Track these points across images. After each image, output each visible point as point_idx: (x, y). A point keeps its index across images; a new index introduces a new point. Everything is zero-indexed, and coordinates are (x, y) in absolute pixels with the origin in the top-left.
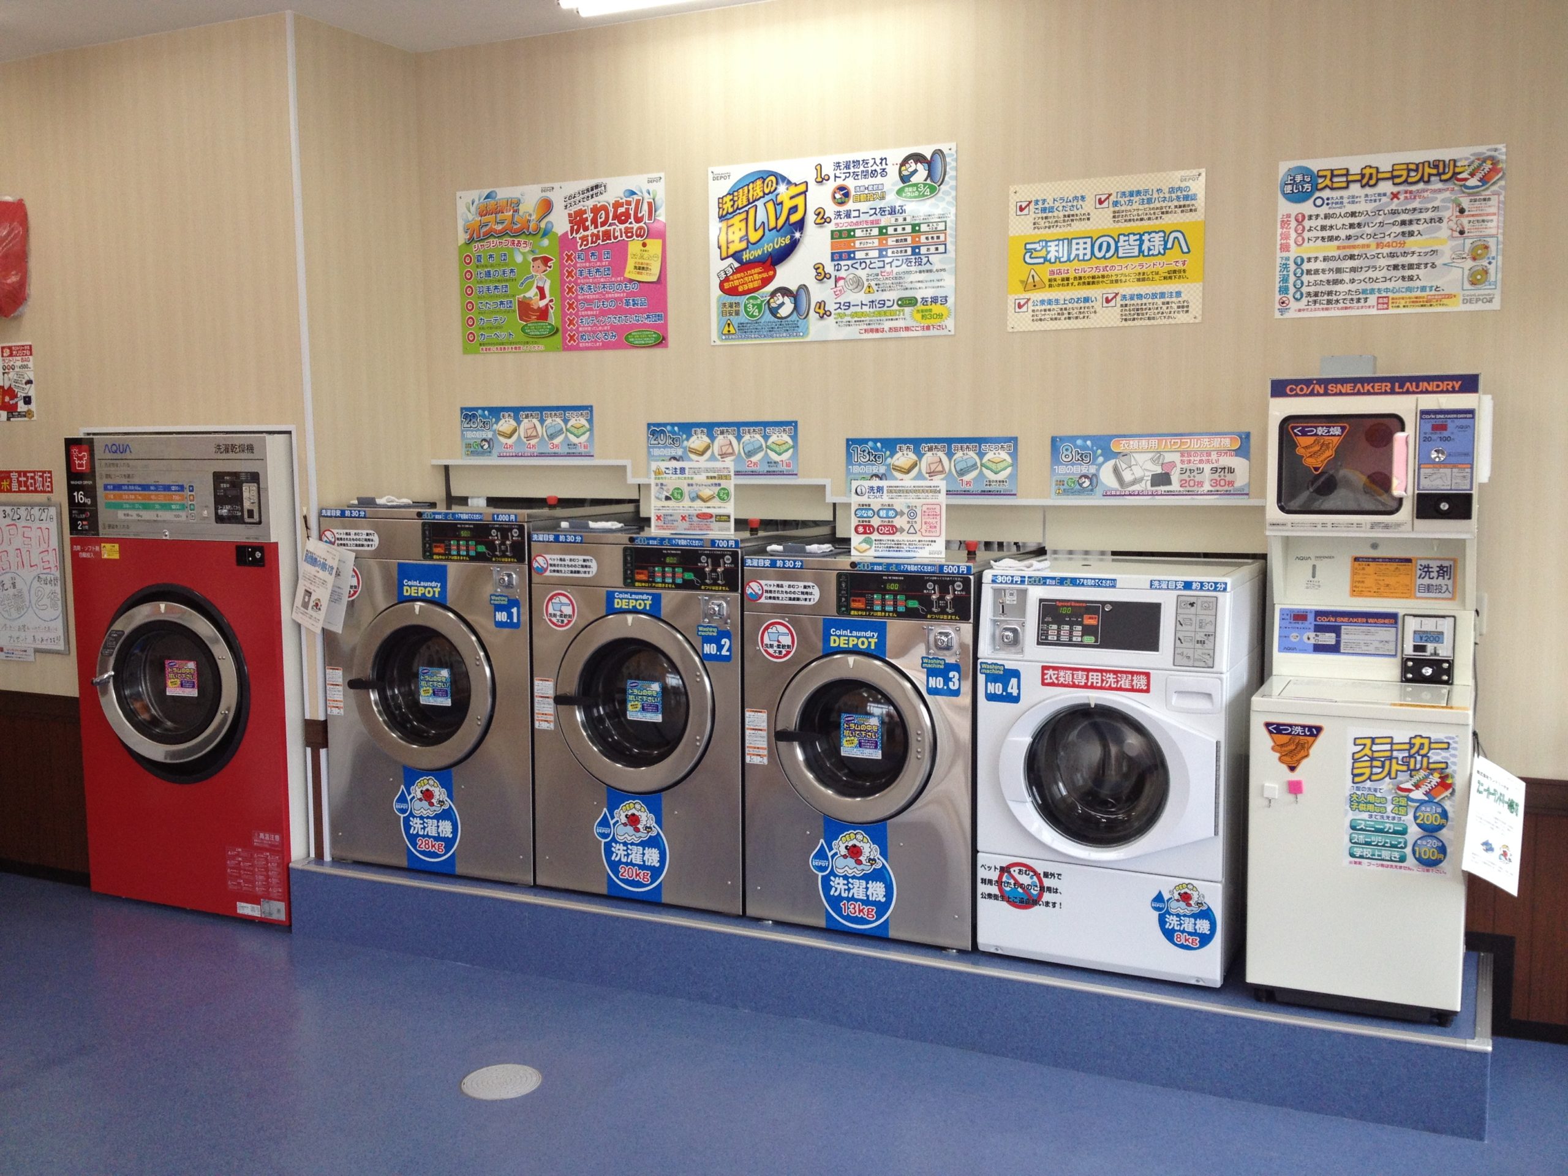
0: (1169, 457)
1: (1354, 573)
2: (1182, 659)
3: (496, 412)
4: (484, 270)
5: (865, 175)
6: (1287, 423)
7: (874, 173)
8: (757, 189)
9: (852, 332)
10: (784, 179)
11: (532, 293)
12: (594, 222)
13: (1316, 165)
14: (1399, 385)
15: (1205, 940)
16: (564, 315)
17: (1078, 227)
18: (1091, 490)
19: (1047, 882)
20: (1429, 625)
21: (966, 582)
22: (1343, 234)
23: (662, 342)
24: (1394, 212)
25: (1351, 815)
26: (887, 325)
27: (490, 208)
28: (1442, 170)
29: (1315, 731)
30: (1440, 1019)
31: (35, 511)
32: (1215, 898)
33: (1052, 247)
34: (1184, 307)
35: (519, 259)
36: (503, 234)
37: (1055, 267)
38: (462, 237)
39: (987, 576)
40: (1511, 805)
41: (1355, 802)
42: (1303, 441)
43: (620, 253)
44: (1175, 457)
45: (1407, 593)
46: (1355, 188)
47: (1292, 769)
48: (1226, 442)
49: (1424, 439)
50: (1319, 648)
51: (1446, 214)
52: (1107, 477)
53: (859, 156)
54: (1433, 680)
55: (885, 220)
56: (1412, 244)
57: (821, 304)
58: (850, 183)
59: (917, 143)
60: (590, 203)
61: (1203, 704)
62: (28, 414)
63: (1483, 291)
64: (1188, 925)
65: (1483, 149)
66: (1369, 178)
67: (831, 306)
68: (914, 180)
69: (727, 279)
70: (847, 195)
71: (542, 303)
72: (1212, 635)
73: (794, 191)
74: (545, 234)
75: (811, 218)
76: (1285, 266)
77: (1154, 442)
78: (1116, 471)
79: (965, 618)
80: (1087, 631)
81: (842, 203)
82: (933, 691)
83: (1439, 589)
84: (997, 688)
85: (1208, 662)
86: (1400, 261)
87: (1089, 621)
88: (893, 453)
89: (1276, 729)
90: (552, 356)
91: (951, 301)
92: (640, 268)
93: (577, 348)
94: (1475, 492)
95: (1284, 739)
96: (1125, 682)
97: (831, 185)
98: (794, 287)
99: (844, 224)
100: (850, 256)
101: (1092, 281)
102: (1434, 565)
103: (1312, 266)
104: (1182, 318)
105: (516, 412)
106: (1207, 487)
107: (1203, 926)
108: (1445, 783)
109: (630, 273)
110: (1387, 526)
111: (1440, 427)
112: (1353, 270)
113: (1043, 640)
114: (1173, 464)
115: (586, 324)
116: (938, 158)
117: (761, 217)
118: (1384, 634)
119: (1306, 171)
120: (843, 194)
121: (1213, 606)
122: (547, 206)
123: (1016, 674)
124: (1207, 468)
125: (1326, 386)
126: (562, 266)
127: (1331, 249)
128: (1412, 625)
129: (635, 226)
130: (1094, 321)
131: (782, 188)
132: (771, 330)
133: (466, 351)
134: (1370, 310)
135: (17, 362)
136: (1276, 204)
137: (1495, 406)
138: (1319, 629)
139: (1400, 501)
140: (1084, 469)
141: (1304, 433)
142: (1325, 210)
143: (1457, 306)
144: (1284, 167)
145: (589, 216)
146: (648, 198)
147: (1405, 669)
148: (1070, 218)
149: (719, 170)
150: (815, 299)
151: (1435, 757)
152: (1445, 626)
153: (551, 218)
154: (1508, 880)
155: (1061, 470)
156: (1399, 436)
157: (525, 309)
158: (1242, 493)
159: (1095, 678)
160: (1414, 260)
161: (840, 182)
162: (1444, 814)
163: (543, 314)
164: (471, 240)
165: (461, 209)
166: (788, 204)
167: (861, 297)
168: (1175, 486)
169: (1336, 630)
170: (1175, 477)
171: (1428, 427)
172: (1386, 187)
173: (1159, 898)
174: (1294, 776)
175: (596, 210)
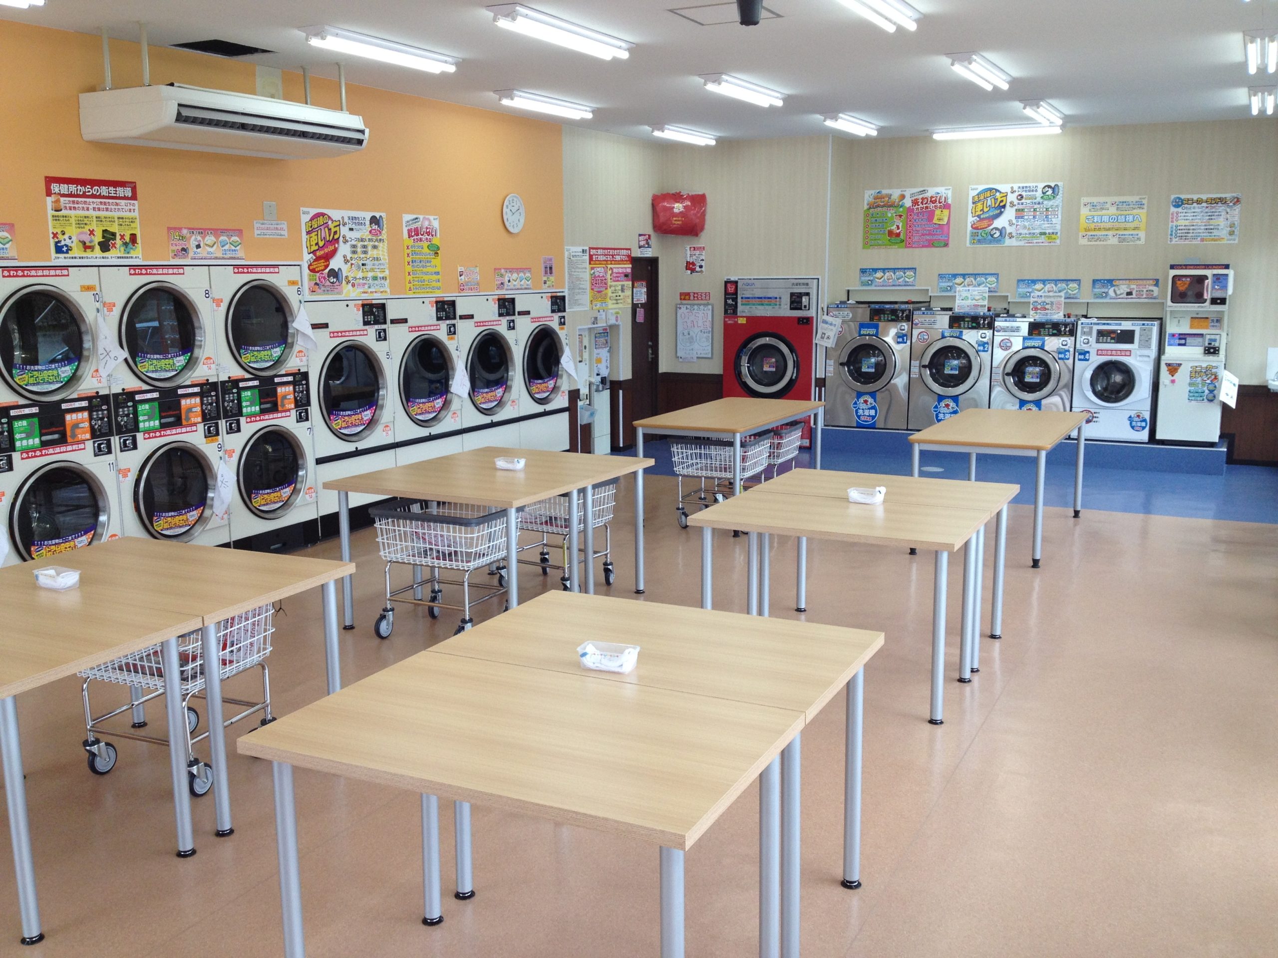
0: (1132, 287)
1: (1191, 322)
2: (1141, 346)
3: (875, 270)
4: (874, 219)
5: (1029, 191)
6: (1174, 277)
7: (1033, 191)
8: (988, 194)
9: (1022, 243)
10: (999, 191)
11: (894, 228)
12: (922, 203)
13: (1183, 197)
14: (1207, 267)
15: (1144, 428)
16: (907, 235)
17: (1104, 212)
18: (1106, 297)
19: (1095, 415)
20: (1213, 337)
21: (1073, 324)
22: (1191, 218)
23: (946, 245)
24: (1207, 212)
25: (1189, 388)
26: (1035, 241)
27: (879, 196)
28: (1222, 201)
29: (1180, 365)
30: (1212, 445)
31: (702, 307)
32: (1147, 415)
33: (1095, 218)
34: (1139, 239)
35: (889, 215)
36: (883, 206)
37: (1096, 224)
38: (866, 207)
39: (1079, 323)
40: (1234, 385)
41: (1190, 384)
42: (1179, 282)
43: (932, 214)
44: (1134, 287)
45: (1207, 328)
46: (1195, 205)
47: (1173, 376)
48: (1151, 282)
49: (1214, 282)
50: (1180, 345)
51: (1223, 214)
52: (1111, 292)
53: (1028, 185)
54: (1214, 353)
55: (1036, 206)
56: (1212, 222)
57: (1010, 233)
58: (1024, 194)
59: (1049, 181)
60: (921, 196)
61: (1146, 359)
62: (701, 272)
63: (1233, 237)
64: (1139, 424)
65: (1235, 195)
66: (1199, 202)
67: (1014, 234)
68: (1047, 193)
69: (974, 224)
70: (1022, 197)
71: (898, 231)
72: (1150, 339)
73: (1002, 195)
74: (902, 206)
75: (1008, 205)
76: (1172, 227)
77: (1127, 282)
78: (1115, 291)
79: (1072, 335)
80: (1112, 338)
81: (1020, 200)
82: (1059, 359)
83: (1216, 326)
84: (1082, 357)
85: (1149, 347)
86: (1208, 227)
87: (1113, 336)
88: (1035, 284)
89: (1168, 365)
90: (901, 250)
91: (1059, 234)
92: (939, 219)
93: (912, 247)
94: (1227, 297)
95: (1170, 367)
96: (1123, 354)
97: (1017, 194)
98: (1000, 227)
99: (1020, 207)
100: (1022, 217)
101: (1109, 229)
102: (1215, 319)
103: (1181, 228)
104: (1138, 242)
105: (884, 270)
106: (1144, 296)
107: (1143, 424)
108: (1216, 378)
109: (935, 221)
110: (1202, 307)
111: (1218, 279)
112: (1193, 229)
113: (1098, 341)
114: (1134, 289)
115: (916, 239)
116: (1056, 188)
117: (989, 203)
118: (1200, 340)
119: (1179, 198)
120: (1021, 197)
121: (1151, 330)
122: (903, 197)
123: (1088, 352)
124: (1145, 290)
125: (1186, 267)
126: (907, 218)
127: (1187, 223)
128: (1208, 337)
129: (939, 205)
130: (1109, 242)
131: (998, 194)
132: (991, 242)
133: (864, 248)
134: (1197, 242)
135: (697, 252)
136: (1170, 208)
137: (1235, 273)
138: (1180, 339)
139: (1206, 300)
140: (1103, 290)
141: (1179, 280)
142: (1185, 211)
143: (1225, 242)
144: (1173, 197)
145: (920, 201)
146: (944, 195)
147: (1205, 350)
148: (1102, 209)
149: (973, 187)
150: (1008, 232)
151: (1214, 370)
152: (1217, 337)
153: (904, 201)
154: (1232, 403)
155: (1096, 290)
156: (1206, 281)
157: (891, 233)
158: (1155, 298)
159: (1114, 353)
160: (1212, 227)
161: (1020, 193)
162: (1215, 387)
163: (898, 235)
164: (870, 208)
165: (866, 196)
166: (1000, 200)
167: (1026, 231)
168: (1134, 296)
169: (1185, 339)
170: (1134, 293)
171: (1215, 279)
172: (1204, 205)
173: (1130, 417)
174: (1173, 378)
175: (923, 199)
